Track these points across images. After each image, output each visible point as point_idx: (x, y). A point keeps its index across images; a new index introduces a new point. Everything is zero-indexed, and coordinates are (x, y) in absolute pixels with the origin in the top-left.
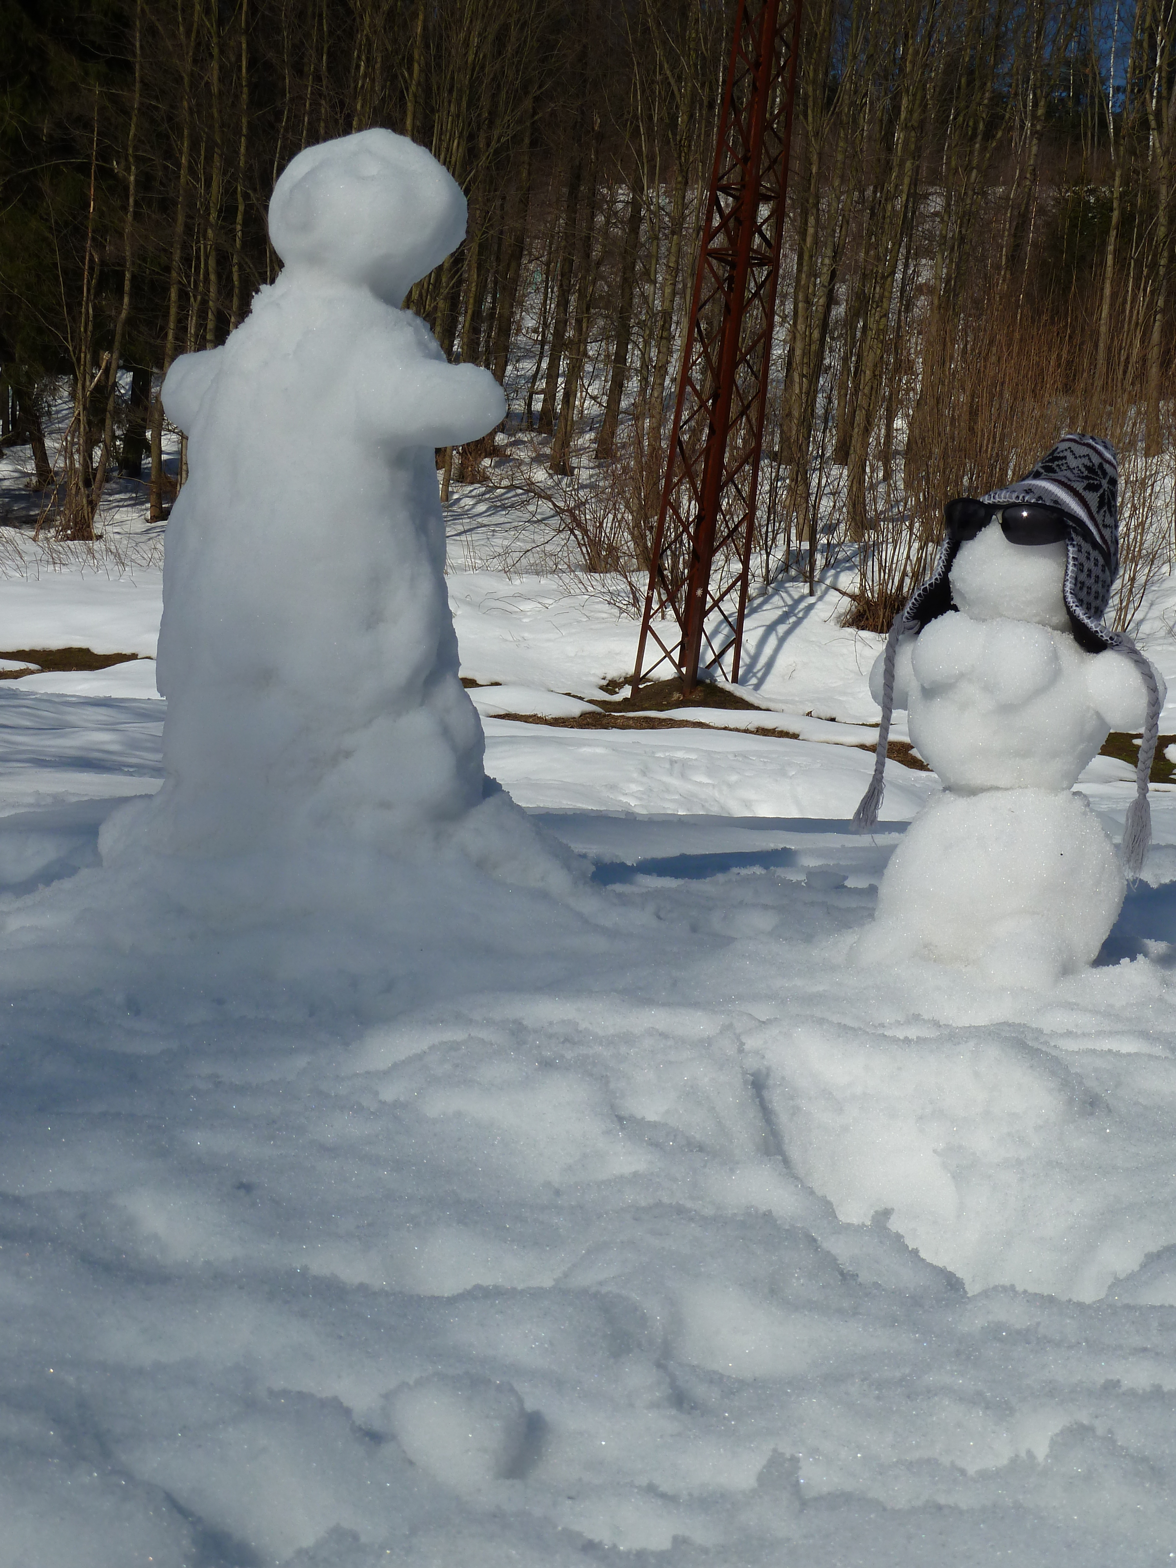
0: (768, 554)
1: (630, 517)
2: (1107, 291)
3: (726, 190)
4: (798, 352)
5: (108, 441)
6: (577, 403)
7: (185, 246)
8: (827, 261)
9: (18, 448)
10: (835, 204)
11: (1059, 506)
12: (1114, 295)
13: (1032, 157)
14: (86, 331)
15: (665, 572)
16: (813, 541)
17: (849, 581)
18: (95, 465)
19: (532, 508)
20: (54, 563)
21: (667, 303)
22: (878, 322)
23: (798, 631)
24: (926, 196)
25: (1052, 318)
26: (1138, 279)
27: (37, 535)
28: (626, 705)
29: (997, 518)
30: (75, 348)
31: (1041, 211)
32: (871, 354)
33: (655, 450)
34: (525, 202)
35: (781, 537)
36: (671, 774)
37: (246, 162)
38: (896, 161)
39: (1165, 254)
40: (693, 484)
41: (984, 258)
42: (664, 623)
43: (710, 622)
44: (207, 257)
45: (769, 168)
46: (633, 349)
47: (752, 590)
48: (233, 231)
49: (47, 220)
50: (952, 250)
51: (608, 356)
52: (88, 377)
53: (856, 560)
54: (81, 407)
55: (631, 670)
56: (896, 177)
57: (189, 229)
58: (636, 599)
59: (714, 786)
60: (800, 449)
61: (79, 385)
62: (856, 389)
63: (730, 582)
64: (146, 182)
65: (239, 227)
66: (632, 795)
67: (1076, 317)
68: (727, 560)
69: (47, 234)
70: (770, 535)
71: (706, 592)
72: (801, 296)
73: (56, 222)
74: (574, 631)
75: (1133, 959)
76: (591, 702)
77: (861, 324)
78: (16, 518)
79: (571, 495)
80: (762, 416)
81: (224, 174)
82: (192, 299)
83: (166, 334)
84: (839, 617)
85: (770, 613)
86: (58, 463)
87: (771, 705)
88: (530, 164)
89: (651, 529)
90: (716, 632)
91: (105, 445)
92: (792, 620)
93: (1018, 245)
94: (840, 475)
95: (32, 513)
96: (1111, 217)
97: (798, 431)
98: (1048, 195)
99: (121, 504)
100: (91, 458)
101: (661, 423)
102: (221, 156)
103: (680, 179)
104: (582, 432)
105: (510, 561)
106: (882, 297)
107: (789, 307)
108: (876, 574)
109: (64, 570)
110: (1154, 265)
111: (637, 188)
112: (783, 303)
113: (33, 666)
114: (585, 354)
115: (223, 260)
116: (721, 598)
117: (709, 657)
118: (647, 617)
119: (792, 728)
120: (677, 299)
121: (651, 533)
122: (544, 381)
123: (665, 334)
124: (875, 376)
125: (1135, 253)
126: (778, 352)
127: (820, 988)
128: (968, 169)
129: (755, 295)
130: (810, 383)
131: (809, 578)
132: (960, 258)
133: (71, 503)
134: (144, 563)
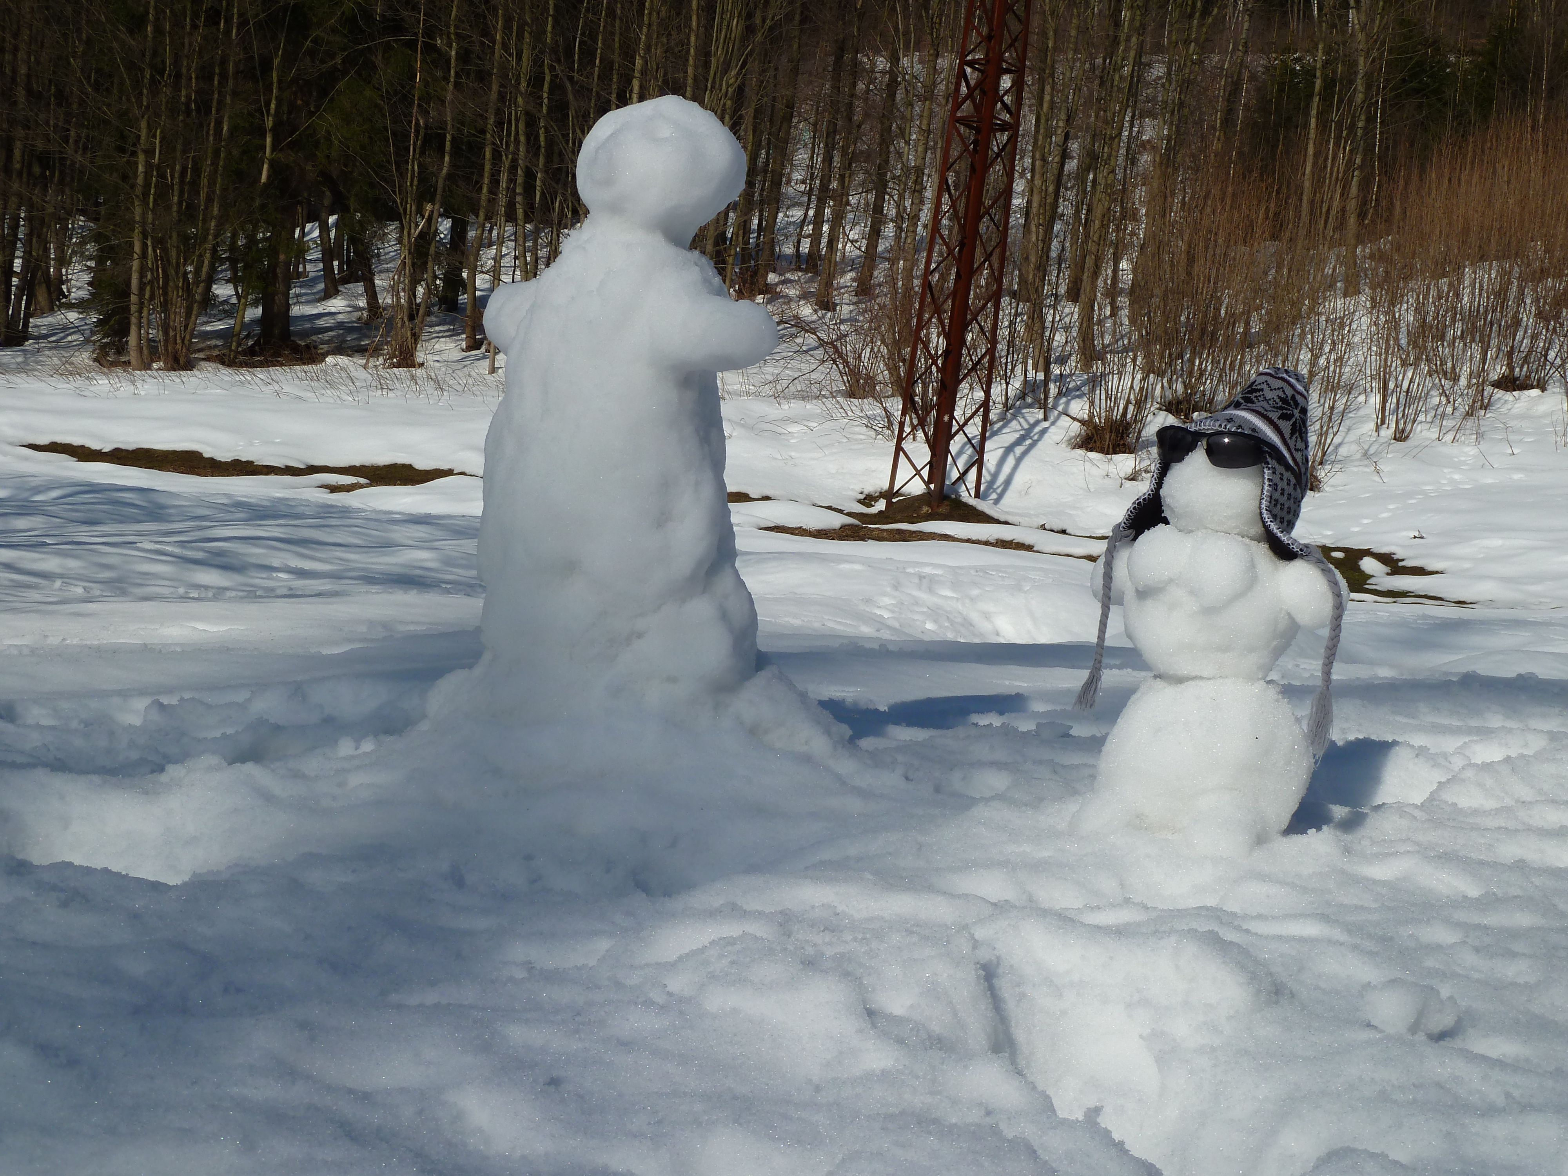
0: (1007, 384)
1: (886, 351)
2: (1311, 150)
3: (971, 64)
4: (1035, 205)
5: (430, 281)
6: (840, 246)
7: (499, 112)
8: (1061, 124)
9: (351, 285)
10: (1068, 74)
11: (1256, 435)
12: (1316, 155)
13: (1244, 31)
14: (411, 185)
15: (917, 399)
16: (1047, 371)
17: (1079, 408)
18: (419, 301)
19: (799, 340)
20: (382, 389)
21: (919, 161)
22: (1106, 178)
23: (1033, 452)
24: (1149, 65)
25: (1261, 175)
26: (1338, 138)
27: (367, 363)
28: (881, 517)
29: (1202, 444)
30: (402, 200)
31: (1253, 77)
32: (1100, 206)
33: (908, 288)
34: (796, 71)
35: (1019, 369)
36: (920, 589)
37: (552, 39)
38: (1123, 37)
39: (1363, 117)
40: (941, 321)
41: (1200, 123)
42: (915, 444)
43: (955, 445)
44: (517, 120)
45: (1010, 46)
46: (889, 200)
47: (993, 416)
48: (541, 97)
49: (378, 89)
50: (1172, 113)
51: (867, 204)
52: (413, 225)
53: (1085, 389)
54: (407, 252)
55: (886, 486)
56: (1123, 51)
57: (502, 97)
58: (889, 422)
59: (957, 599)
60: (1037, 290)
61: (405, 233)
62: (1087, 236)
63: (974, 409)
64: (464, 57)
65: (545, 95)
66: (885, 608)
67: (1283, 173)
68: (971, 388)
69: (379, 101)
70: (1009, 367)
71: (952, 417)
72: (1038, 156)
73: (387, 91)
74: (835, 450)
75: (1319, 829)
76: (849, 514)
77: (1091, 177)
78: (349, 348)
79: (834, 330)
80: (1003, 259)
81: (534, 49)
82: (504, 158)
83: (481, 188)
84: (1070, 440)
85: (1008, 436)
86: (385, 299)
87: (1010, 519)
88: (799, 39)
89: (904, 361)
90: (960, 452)
91: (427, 284)
92: (1028, 442)
93: (1231, 110)
94: (1071, 312)
95: (363, 343)
96: (1314, 83)
97: (1034, 276)
98: (1257, 62)
99: (441, 335)
100: (415, 296)
101: (915, 263)
102: (530, 33)
103: (932, 52)
104: (843, 273)
105: (779, 387)
106: (1109, 156)
107: (1028, 161)
108: (1103, 402)
109: (391, 394)
110: (1352, 128)
111: (894, 59)
112: (1022, 158)
113: (362, 481)
114: (848, 203)
115: (531, 122)
116: (966, 423)
117: (955, 475)
118: (900, 439)
119: (1028, 541)
120: (929, 154)
121: (904, 365)
122: (811, 227)
123: (918, 188)
124: (1103, 225)
125: (1336, 115)
126: (1017, 202)
127: (1046, 854)
128: (1187, 42)
129: (998, 155)
130: (1046, 232)
131: (1044, 406)
132: (1179, 120)
133: (397, 334)
134: (459, 388)
